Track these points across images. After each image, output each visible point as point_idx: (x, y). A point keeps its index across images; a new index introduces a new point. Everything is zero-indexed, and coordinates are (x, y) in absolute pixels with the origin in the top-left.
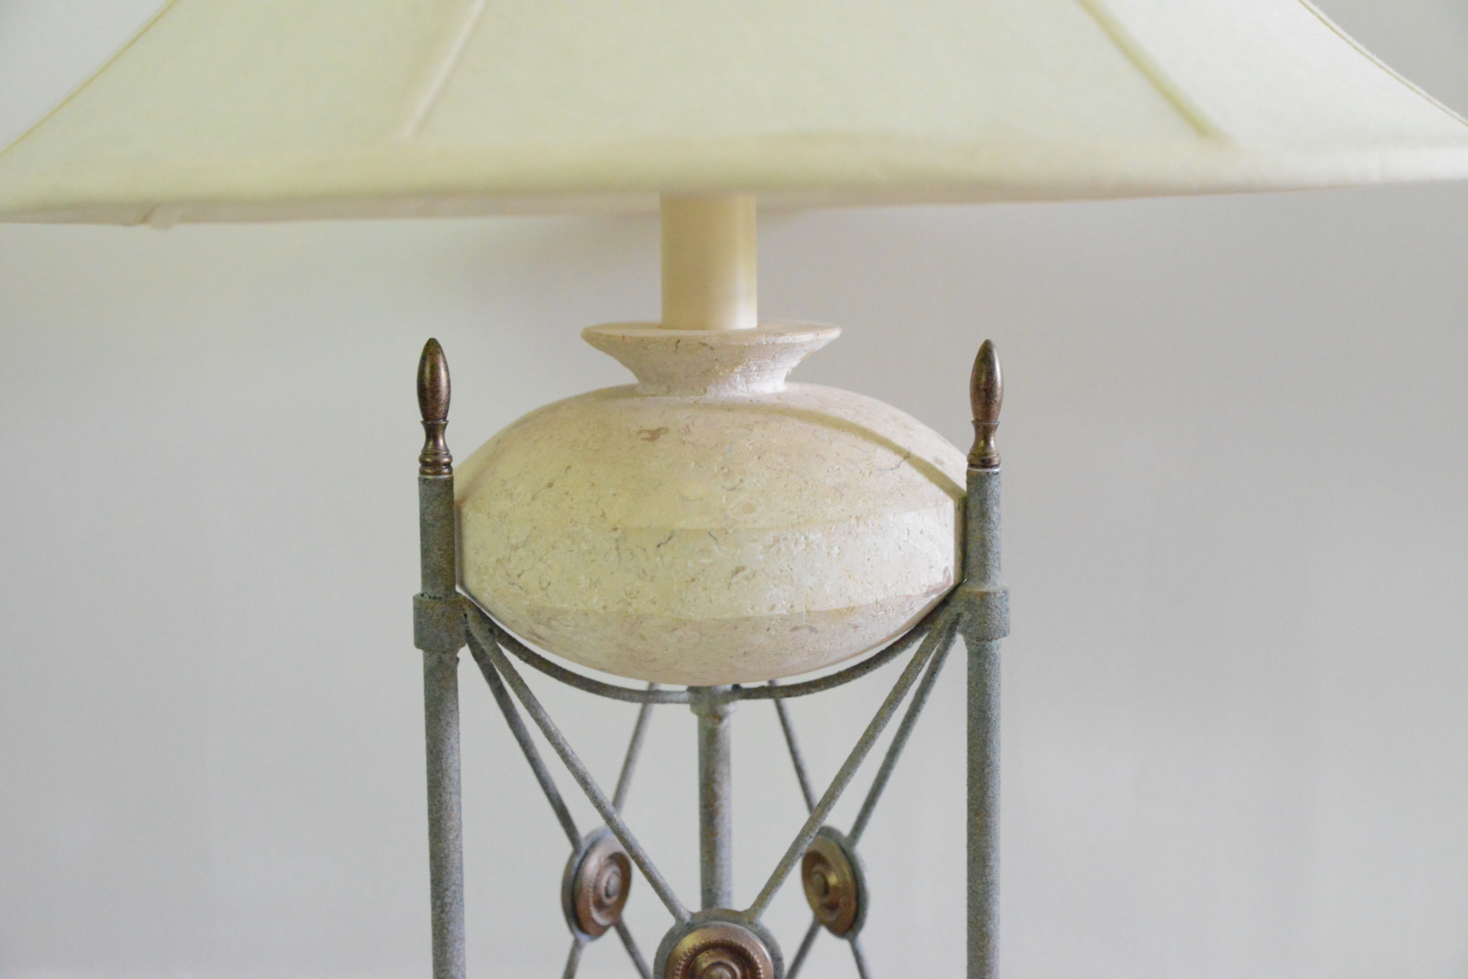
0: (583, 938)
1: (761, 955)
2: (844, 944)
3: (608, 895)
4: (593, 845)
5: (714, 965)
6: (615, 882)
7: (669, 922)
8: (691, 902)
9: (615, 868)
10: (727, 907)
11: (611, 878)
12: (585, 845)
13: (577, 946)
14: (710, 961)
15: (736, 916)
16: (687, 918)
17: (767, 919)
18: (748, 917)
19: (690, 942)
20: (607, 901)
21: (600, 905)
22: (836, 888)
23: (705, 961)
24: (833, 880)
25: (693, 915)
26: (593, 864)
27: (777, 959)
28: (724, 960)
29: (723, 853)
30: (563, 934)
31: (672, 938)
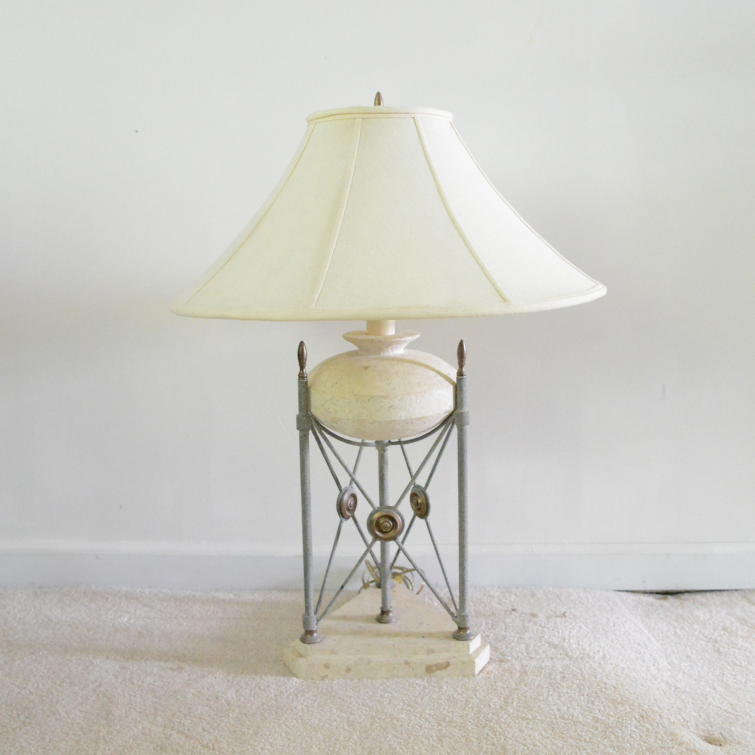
0: (343, 519)
1: (398, 519)
2: (423, 521)
3: (350, 507)
4: (346, 491)
5: (384, 522)
6: (352, 503)
7: (371, 510)
8: (377, 504)
9: (352, 498)
10: (387, 505)
11: (351, 502)
12: (343, 491)
13: (341, 522)
14: (384, 520)
15: (390, 508)
16: (377, 509)
17: (400, 509)
18: (394, 508)
19: (376, 516)
20: (350, 508)
21: (348, 510)
22: (421, 504)
23: (381, 521)
24: (420, 501)
25: (378, 508)
26: (346, 497)
27: (403, 520)
28: (387, 520)
29: (386, 491)
30: (336, 518)
31: (372, 514)
